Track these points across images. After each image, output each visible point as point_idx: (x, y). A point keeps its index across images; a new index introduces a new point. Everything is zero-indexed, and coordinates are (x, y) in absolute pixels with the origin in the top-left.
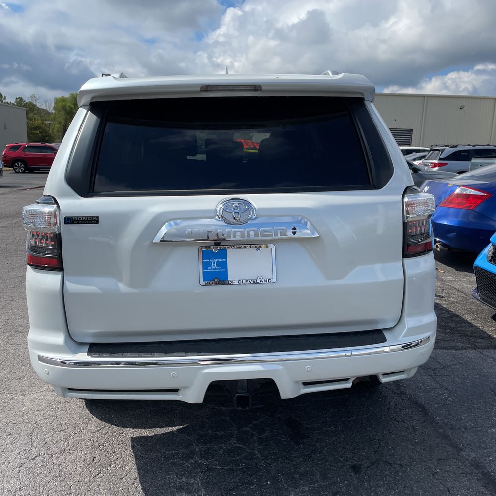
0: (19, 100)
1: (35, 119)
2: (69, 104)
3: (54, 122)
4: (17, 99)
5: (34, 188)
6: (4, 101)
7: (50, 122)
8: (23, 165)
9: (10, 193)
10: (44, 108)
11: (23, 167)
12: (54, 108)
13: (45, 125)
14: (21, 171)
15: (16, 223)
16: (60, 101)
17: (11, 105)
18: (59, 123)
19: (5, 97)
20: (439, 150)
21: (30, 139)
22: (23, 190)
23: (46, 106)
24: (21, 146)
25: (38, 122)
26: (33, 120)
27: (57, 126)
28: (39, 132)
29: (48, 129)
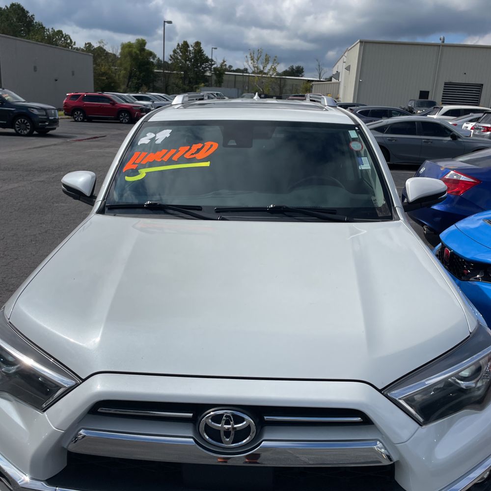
0: (88, 45)
1: (102, 65)
2: (135, 50)
3: (121, 68)
4: (86, 44)
5: (85, 139)
6: (74, 46)
7: (116, 68)
8: (81, 114)
9: (62, 143)
11: (81, 116)
12: (121, 54)
13: (112, 71)
14: (80, 120)
15: (53, 178)
16: (127, 47)
17: (81, 51)
18: (125, 69)
19: (75, 42)
21: (97, 85)
22: (77, 140)
24: (81, 95)
25: (106, 67)
26: (101, 66)
27: (123, 72)
28: (105, 78)
29: (114, 75)
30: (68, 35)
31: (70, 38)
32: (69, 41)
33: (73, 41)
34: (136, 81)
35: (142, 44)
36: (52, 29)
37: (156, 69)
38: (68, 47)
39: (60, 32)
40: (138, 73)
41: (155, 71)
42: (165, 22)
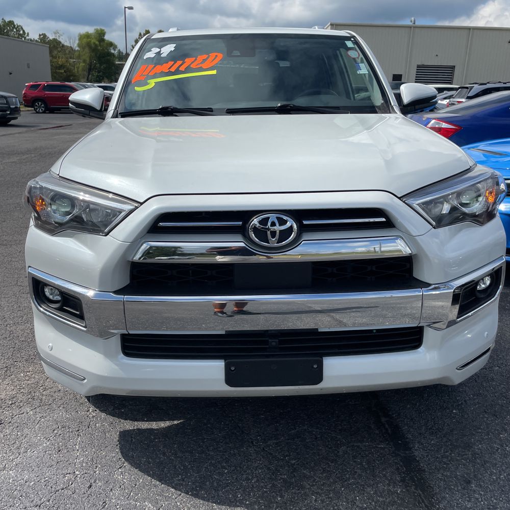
0: (42, 36)
1: (59, 57)
2: (93, 41)
3: (79, 60)
4: (40, 35)
5: (51, 128)
6: (27, 38)
7: (74, 60)
8: (43, 105)
9: (26, 132)
10: (69, 45)
11: (43, 107)
12: (79, 45)
13: (70, 64)
14: (41, 111)
16: (84, 38)
17: (35, 42)
18: (84, 61)
19: (28, 33)
20: (467, 88)
21: (54, 79)
23: (70, 42)
24: (41, 84)
25: (63, 60)
26: (57, 58)
27: (82, 64)
28: (63, 71)
29: (73, 68)
30: (19, 26)
31: (22, 28)
32: (21, 32)
33: (26, 32)
34: (97, 74)
35: (101, 34)
36: (3, 19)
37: (118, 61)
38: (21, 38)
39: (11, 23)
40: (98, 65)
41: (117, 63)
42: (125, 8)
